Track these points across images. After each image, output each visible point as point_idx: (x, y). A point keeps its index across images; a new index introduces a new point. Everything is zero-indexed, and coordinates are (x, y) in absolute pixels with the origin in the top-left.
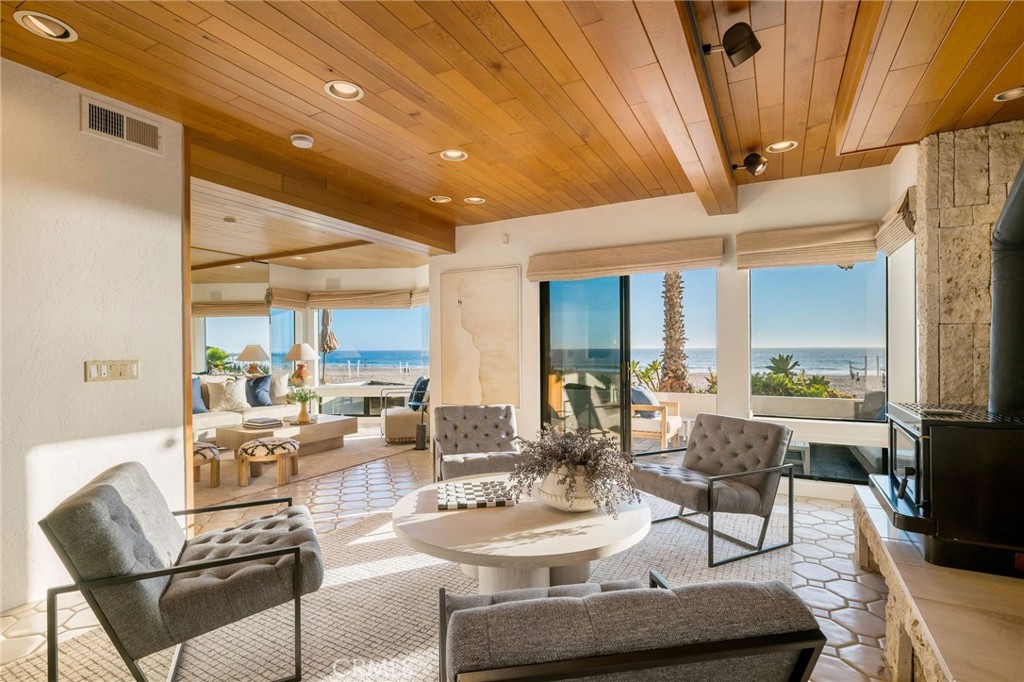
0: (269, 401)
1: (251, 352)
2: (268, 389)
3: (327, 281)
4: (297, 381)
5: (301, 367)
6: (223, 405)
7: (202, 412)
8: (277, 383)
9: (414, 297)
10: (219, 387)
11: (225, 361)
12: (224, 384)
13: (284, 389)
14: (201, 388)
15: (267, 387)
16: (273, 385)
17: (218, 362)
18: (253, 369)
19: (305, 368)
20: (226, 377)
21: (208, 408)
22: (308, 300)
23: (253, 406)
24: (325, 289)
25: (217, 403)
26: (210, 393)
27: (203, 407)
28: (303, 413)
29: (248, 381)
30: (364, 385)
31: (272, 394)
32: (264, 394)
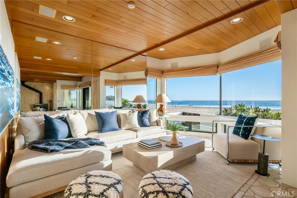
0: (148, 124)
1: (138, 99)
2: (148, 117)
3: (172, 64)
4: (160, 113)
5: (162, 106)
6: (127, 126)
7: (117, 130)
8: (152, 114)
9: (219, 68)
10: (125, 115)
11: (128, 103)
12: (128, 114)
13: (155, 117)
14: (117, 115)
15: (147, 116)
16: (150, 115)
17: (126, 103)
18: (139, 106)
19: (163, 107)
20: (128, 111)
21: (120, 127)
22: (163, 73)
23: (141, 127)
24: (170, 69)
25: (124, 125)
26: (121, 119)
27: (117, 127)
28: (174, 138)
29: (139, 113)
30: (179, 115)
31: (150, 120)
32: (146, 121)
